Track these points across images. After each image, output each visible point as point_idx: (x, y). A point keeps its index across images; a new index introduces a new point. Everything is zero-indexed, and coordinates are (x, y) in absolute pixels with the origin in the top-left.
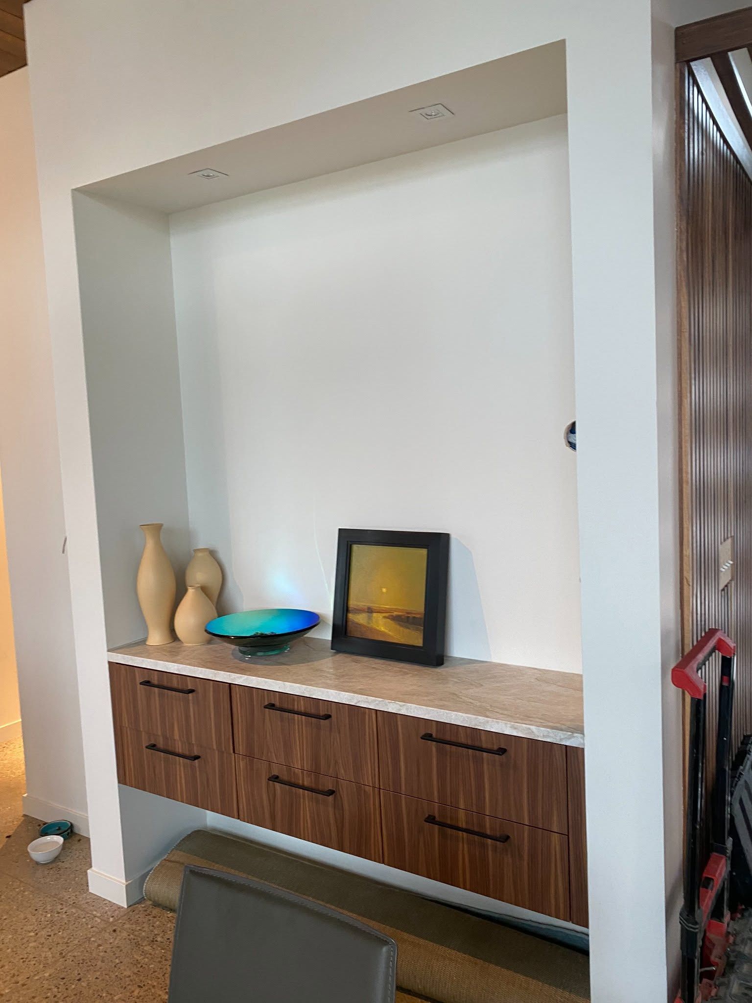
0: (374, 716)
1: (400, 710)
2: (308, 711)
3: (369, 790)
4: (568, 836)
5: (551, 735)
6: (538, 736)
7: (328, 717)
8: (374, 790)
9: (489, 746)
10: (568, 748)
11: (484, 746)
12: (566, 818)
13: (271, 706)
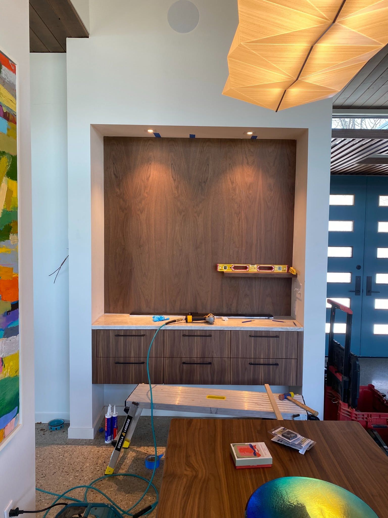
0: (230, 332)
1: (241, 329)
2: (202, 334)
3: (226, 359)
4: (297, 359)
5: (294, 329)
6: (289, 330)
7: (210, 336)
8: (228, 360)
9: (273, 335)
10: (298, 332)
11: (271, 335)
12: (297, 352)
13: (184, 336)
